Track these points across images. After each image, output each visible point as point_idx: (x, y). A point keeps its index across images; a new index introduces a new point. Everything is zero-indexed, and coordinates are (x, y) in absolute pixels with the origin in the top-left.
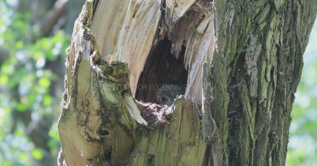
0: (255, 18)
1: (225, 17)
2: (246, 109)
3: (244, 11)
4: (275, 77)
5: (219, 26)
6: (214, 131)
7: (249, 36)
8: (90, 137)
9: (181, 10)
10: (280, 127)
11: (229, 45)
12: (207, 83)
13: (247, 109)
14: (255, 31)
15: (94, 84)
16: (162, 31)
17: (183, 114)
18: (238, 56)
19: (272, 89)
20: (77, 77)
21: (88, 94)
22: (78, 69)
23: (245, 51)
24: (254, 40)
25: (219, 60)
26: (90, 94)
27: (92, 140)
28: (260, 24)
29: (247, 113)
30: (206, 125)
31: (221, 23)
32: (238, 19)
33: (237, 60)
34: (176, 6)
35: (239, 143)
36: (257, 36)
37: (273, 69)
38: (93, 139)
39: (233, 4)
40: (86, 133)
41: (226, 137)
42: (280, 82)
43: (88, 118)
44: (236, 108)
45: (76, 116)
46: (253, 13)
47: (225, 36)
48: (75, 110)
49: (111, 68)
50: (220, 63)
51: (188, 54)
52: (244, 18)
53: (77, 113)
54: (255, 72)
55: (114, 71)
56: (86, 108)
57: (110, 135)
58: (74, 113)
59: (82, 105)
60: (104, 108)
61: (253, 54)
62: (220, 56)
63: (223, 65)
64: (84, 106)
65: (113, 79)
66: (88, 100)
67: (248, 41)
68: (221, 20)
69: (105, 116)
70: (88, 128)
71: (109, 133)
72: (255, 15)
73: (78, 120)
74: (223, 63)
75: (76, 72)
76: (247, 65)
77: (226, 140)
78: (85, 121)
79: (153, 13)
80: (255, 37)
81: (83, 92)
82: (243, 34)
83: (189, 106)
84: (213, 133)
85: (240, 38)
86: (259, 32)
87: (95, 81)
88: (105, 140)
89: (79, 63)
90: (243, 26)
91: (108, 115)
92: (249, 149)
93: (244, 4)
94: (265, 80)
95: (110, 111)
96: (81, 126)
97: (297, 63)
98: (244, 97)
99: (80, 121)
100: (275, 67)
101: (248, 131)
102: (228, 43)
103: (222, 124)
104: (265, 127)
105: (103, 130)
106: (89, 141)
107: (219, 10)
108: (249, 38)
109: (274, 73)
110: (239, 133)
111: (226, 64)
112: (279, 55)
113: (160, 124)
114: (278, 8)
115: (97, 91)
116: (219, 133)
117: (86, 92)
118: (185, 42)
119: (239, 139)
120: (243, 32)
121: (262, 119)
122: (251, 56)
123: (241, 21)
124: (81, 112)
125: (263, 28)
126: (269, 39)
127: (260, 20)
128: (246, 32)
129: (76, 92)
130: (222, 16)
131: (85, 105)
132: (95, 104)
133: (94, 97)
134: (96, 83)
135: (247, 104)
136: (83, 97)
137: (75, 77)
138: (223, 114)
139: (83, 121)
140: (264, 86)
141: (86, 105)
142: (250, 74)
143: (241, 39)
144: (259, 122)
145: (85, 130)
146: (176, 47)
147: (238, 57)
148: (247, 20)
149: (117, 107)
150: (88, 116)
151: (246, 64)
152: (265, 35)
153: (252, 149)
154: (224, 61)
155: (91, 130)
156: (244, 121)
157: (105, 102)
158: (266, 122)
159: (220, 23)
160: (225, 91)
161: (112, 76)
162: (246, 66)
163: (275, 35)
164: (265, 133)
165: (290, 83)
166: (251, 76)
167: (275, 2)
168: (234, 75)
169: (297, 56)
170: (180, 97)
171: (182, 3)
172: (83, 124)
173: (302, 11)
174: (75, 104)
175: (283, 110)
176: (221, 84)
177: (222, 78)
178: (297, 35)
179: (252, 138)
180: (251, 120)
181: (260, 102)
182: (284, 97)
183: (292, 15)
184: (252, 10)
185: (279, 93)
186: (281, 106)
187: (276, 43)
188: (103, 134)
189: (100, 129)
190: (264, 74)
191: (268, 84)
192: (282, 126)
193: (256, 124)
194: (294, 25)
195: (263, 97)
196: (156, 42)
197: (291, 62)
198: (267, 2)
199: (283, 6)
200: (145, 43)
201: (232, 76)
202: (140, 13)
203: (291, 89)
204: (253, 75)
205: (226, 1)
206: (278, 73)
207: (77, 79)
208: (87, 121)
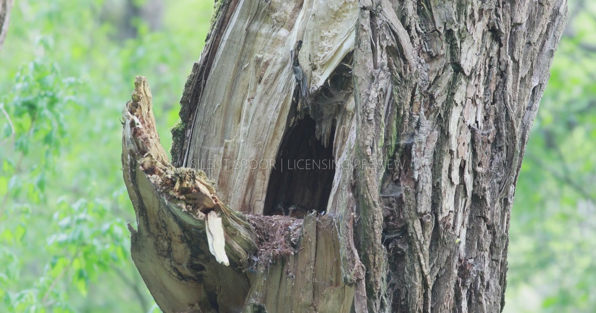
0: (428, 89)
1: (371, 91)
2: (413, 231)
3: (406, 81)
4: (468, 177)
5: (362, 105)
6: (356, 267)
7: (419, 117)
8: (180, 274)
9: (321, 75)
11: (381, 134)
12: (347, 192)
13: (415, 230)
14: (429, 109)
16: (299, 106)
17: (318, 238)
18: (401, 148)
19: (464, 195)
20: (138, 188)
21: (160, 212)
22: (135, 176)
23: (412, 143)
24: (427, 124)
27: (184, 278)
28: (436, 98)
29: (415, 236)
30: (344, 259)
32: (395, 93)
33: (401, 154)
34: (315, 69)
35: (405, 283)
37: (465, 165)
38: (186, 276)
39: (384, 71)
40: (173, 267)
41: (382, 275)
42: (478, 182)
43: (170, 246)
44: (398, 229)
45: (153, 242)
46: (424, 82)
47: (371, 120)
48: (149, 234)
49: (171, 179)
51: (338, 141)
52: (406, 91)
53: (153, 239)
54: (425, 175)
55: (177, 183)
56: (164, 232)
57: (208, 271)
58: (148, 238)
59: (157, 226)
60: (187, 233)
61: (423, 146)
62: (365, 152)
64: (160, 229)
66: (164, 220)
67: (417, 125)
68: (364, 97)
69: (192, 243)
70: (174, 260)
71: (206, 268)
72: (428, 84)
73: (157, 249)
75: (134, 180)
76: (413, 163)
77: (382, 279)
78: (168, 250)
80: (427, 119)
81: (153, 209)
82: (404, 115)
83: (327, 227)
84: (354, 271)
86: (436, 111)
88: (204, 278)
89: (135, 169)
90: (404, 104)
92: (422, 291)
93: (405, 70)
94: (449, 182)
96: (164, 258)
97: (510, 152)
98: (408, 212)
99: (161, 251)
100: (468, 160)
101: (418, 263)
102: (377, 130)
103: (373, 256)
104: (451, 255)
105: (197, 264)
106: (180, 279)
107: (360, 81)
108: (419, 121)
109: (467, 170)
110: (404, 267)
112: (475, 142)
114: (468, 71)
115: (167, 210)
116: (363, 272)
117: (157, 209)
119: (405, 275)
120: (405, 112)
121: (445, 242)
122: (420, 150)
123: (401, 96)
124: (159, 238)
125: (443, 103)
126: (455, 119)
127: (436, 92)
128: (414, 110)
129: (143, 208)
130: (366, 90)
131: (162, 228)
132: (175, 228)
133: (169, 217)
135: (413, 223)
136: (155, 215)
137: (136, 188)
138: (373, 240)
139: (164, 251)
140: (448, 192)
142: (417, 178)
143: (402, 123)
144: (440, 247)
145: (169, 263)
146: (325, 128)
147: (400, 150)
148: (413, 93)
149: (203, 231)
150: (170, 244)
151: (413, 161)
152: (447, 113)
153: (427, 290)
155: (179, 264)
156: (410, 250)
157: (185, 224)
158: (451, 247)
159: (362, 101)
160: (375, 205)
162: (413, 165)
163: (465, 112)
164: (450, 265)
165: (499, 183)
166: (418, 180)
167: (462, 62)
168: (397, 177)
169: (509, 140)
170: (313, 213)
171: (323, 66)
172: (165, 254)
173: (516, 70)
174: (147, 225)
175: (486, 225)
176: (367, 195)
177: (369, 186)
178: (507, 109)
179: (426, 274)
180: (423, 247)
181: (440, 218)
182: (487, 205)
183: (499, 77)
184: (423, 77)
185: (478, 200)
186: (482, 219)
187: (468, 124)
188: (198, 270)
189: (192, 263)
190: (447, 173)
191: (455, 187)
192: (486, 250)
193: (436, 250)
194: (503, 92)
195: (446, 209)
196: (292, 121)
197: (500, 149)
198: (448, 63)
199: (482, 65)
200: (275, 124)
201: (394, 179)
202: (269, 76)
203: (500, 191)
204: (422, 179)
205: (372, 66)
206: (473, 169)
207: (139, 191)
208: (170, 250)
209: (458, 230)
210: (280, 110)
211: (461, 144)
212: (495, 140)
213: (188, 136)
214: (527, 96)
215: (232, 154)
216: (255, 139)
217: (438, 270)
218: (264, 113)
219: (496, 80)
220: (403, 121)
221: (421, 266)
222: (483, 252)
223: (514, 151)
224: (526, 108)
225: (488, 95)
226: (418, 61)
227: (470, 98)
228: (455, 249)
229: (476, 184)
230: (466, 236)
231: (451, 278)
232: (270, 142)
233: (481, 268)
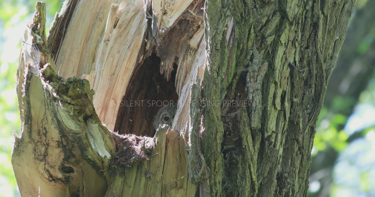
0: (261, 30)
1: (219, 27)
2: (246, 144)
3: (245, 20)
4: (287, 105)
5: (211, 37)
6: (202, 169)
7: (252, 51)
8: (51, 176)
9: (171, 18)
10: (294, 168)
11: (225, 62)
12: (196, 109)
13: (248, 143)
14: (261, 46)
15: (48, 107)
16: (148, 45)
17: (167, 148)
18: (238, 76)
19: (283, 120)
20: (29, 98)
21: (44, 120)
22: (29, 87)
23: (247, 71)
24: (259, 57)
25: (211, 80)
26: (47, 121)
27: (53, 180)
28: (267, 37)
29: (247, 148)
30: (193, 162)
31: (214, 33)
32: (237, 30)
33: (237, 81)
34: (165, 14)
35: (237, 187)
36: (263, 52)
37: (285, 95)
38: (55, 177)
39: (230, 10)
40: (46, 170)
41: (219, 178)
42: (294, 111)
43: (47, 151)
44: (234, 142)
45: (32, 148)
46: (257, 23)
47: (218, 50)
48: (31, 140)
49: (66, 86)
50: (212, 84)
51: (180, 74)
52: (245, 29)
53: (33, 144)
54: (257, 97)
55: (70, 89)
56: (44, 138)
57: (75, 173)
58: (29, 144)
59: (39, 134)
60: (65, 139)
61: (256, 74)
62: (212, 75)
63: (216, 87)
64: (41, 135)
65: (69, 100)
66: (45, 127)
67: (251, 57)
68: (213, 30)
69: (67, 148)
70: (48, 164)
71: (75, 170)
72: (260, 26)
73: (35, 154)
74: (216, 84)
75: (27, 91)
76: (248, 88)
77: (219, 182)
78: (44, 154)
79: (138, 22)
80: (259, 53)
81: (38, 117)
82: (243, 48)
83: (175, 139)
84: (201, 172)
85: (240, 54)
86: (266, 48)
87: (49, 103)
88: (70, 180)
89: (30, 80)
90: (243, 39)
91: (71, 147)
92: (250, 193)
93: (245, 12)
94: (273, 108)
95: (72, 142)
96: (40, 162)
97: (318, 89)
98: (243, 128)
99: (38, 155)
100: (287, 92)
101: (249, 171)
102: (222, 59)
103: (214, 162)
104: (272, 167)
105: (67, 167)
106: (51, 181)
107: (211, 17)
108: (253, 54)
109: (286, 99)
110: (237, 173)
111: (219, 86)
112: (293, 77)
113: (137, 160)
114: (291, 18)
115: (53, 115)
116: (208, 173)
117: (42, 117)
118: (177, 59)
119: (238, 180)
120: (243, 46)
121: (269, 156)
122: (253, 77)
123: (241, 33)
124: (39, 144)
125: (271, 42)
126: (280, 56)
127: (267, 32)
128: (248, 46)
129: (29, 117)
130: (215, 25)
131: (43, 135)
132: (54, 134)
133: (52, 124)
134: (50, 105)
135: (247, 137)
136: (39, 123)
137: (27, 98)
138: (215, 148)
139: (41, 155)
140: (272, 116)
141: (43, 134)
142: (251, 99)
143: (241, 55)
144: (264, 160)
145: (44, 166)
146: (166, 65)
147: (237, 78)
148: (250, 31)
149: (80, 136)
150: (47, 149)
151: (247, 86)
152: (274, 51)
153: (254, 194)
154: (217, 82)
155: (52, 167)
156: (243, 159)
157: (66, 130)
158: (273, 160)
159: (212, 34)
160: (218, 119)
161: (68, 96)
162: (248, 89)
163: (287, 51)
164: (272, 175)
165: (309, 114)
166: (252, 101)
167: (288, 10)
169: (318, 79)
170: (164, 127)
171: (172, 11)
172: (41, 158)
173: (325, 23)
174: (30, 132)
175: (298, 147)
176: (212, 110)
178: (318, 54)
179: (254, 180)
180: (253, 158)
181: (266, 136)
182: (300, 130)
183: (312, 28)
184: (256, 19)
185: (293, 125)
186: (295, 141)
187: (289, 61)
188: (67, 172)
189: (63, 165)
190: (272, 100)
191: (277, 112)
192: (297, 167)
193: (261, 162)
194: (315, 40)
195: (270, 129)
196: (141, 58)
197: (310, 86)
198: (277, 10)
199: (300, 16)
200: (127, 60)
202: (123, 22)
203: (309, 121)
204: (255, 100)
205: (221, 6)
206: (291, 99)
207: (30, 100)
208: (46, 154)
209: (278, 148)
210: (132, 49)
211: (283, 77)
212: (307, 78)
214: (331, 46)
216: (110, 73)
217: (262, 178)
219: (310, 29)
220: (242, 53)
221: (251, 173)
223: (321, 88)
224: (330, 55)
225: (304, 41)
226: (253, 6)
228: (276, 163)
229: (292, 111)
230: (283, 154)
231: (272, 186)
233: (293, 181)
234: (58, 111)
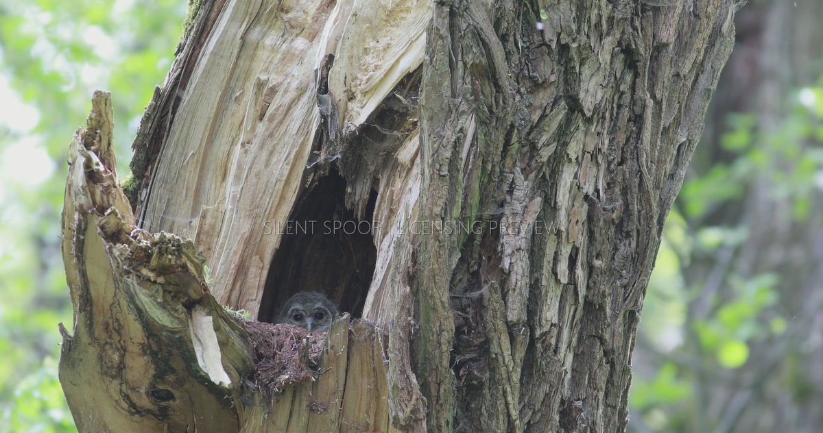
0: (529, 134)
1: (446, 132)
2: (497, 350)
3: (497, 118)
4: (580, 273)
5: (431, 153)
6: (413, 401)
7: (513, 176)
8: (132, 405)
9: (362, 108)
10: (595, 389)
11: (457, 199)
12: (402, 286)
13: (501, 349)
14: (529, 165)
15: (119, 284)
17: (350, 356)
19: (573, 301)
20: (85, 267)
21: (115, 305)
22: (82, 247)
23: (502, 213)
24: (523, 186)
26: (120, 307)
27: (138, 412)
28: (541, 148)
29: (500, 359)
30: (395, 387)
31: (436, 146)
32: (481, 137)
34: (352, 99)
35: (482, 430)
36: (532, 176)
37: (577, 255)
38: (142, 408)
39: (467, 100)
40: (123, 394)
41: (447, 415)
42: (595, 283)
43: (123, 360)
44: (475, 346)
45: (96, 353)
46: (523, 122)
47: (444, 176)
48: (92, 340)
49: (145, 249)
50: (432, 241)
51: (381, 211)
52: (497, 134)
53: (98, 348)
54: (520, 263)
55: (154, 256)
56: (116, 337)
57: (178, 401)
58: (90, 347)
59: (107, 328)
60: (154, 340)
61: (518, 219)
63: (440, 247)
64: (111, 332)
65: (152, 275)
66: (118, 318)
67: (510, 187)
68: (435, 140)
69: (159, 356)
70: (127, 383)
71: (176, 396)
72: (529, 127)
73: (102, 365)
74: (439, 240)
75: (79, 254)
76: (502, 245)
77: (448, 423)
78: (118, 366)
79: (305, 110)
80: (526, 179)
81: (103, 300)
82: (493, 171)
83: (366, 340)
84: (411, 406)
85: (488, 180)
86: (539, 168)
87: (119, 278)
88: (169, 413)
89: (84, 235)
90: (493, 153)
93: (497, 102)
94: (553, 281)
95: (169, 346)
96: (111, 379)
97: (643, 240)
98: (493, 320)
99: (108, 368)
100: (581, 248)
101: (503, 401)
102: (452, 192)
103: (436, 385)
104: (550, 391)
105: (162, 390)
106: (133, 414)
107: (431, 114)
108: (513, 182)
109: (579, 263)
110: (481, 406)
111: (446, 243)
112: (593, 221)
113: (292, 381)
114: (589, 110)
115: (128, 300)
116: (424, 407)
117: (110, 300)
118: (376, 182)
119: (483, 419)
120: (493, 166)
121: (543, 372)
123: (489, 142)
124: (107, 347)
125: (549, 157)
126: (566, 182)
127: (541, 139)
128: (506, 166)
129: (87, 299)
130: (439, 129)
131: (113, 331)
132: (135, 331)
133: (128, 314)
135: (500, 339)
136: (105, 311)
137: (81, 266)
138: (437, 360)
139: (113, 367)
140: (550, 294)
141: (115, 330)
142: (507, 267)
143: (489, 183)
144: (535, 379)
145: (118, 388)
146: (359, 192)
149: (180, 337)
150: (122, 357)
151: (502, 242)
152: (555, 173)
154: (441, 238)
155: (133, 389)
156: (492, 379)
157: (154, 325)
158: (552, 380)
159: (432, 147)
160: (444, 307)
161: (149, 269)
162: (502, 247)
163: (581, 172)
164: (550, 406)
165: (625, 287)
166: (510, 271)
167: (582, 95)
168: (476, 268)
169: (642, 222)
170: (345, 317)
171: (365, 93)
172: (114, 373)
173: (657, 115)
174: (90, 326)
175: (602, 350)
176: (432, 290)
177: (437, 277)
178: (642, 173)
179: (514, 418)
180: (512, 376)
181: (538, 333)
182: (606, 319)
183: (631, 124)
184: (522, 115)
185: (592, 309)
186: (598, 340)
187: (585, 191)
188: (163, 399)
189: (154, 387)
190: (551, 265)
191: (561, 288)
192: (601, 388)
193: (528, 383)
194: (636, 147)
195: (547, 321)
196: (310, 180)
197: (628, 235)
198: (561, 96)
199: (607, 104)
200: (283, 183)
201: (471, 270)
202: (277, 109)
203: (625, 300)
204: (515, 270)
205: (449, 93)
206: (588, 262)
207: (86, 270)
208: (122, 366)
209: (562, 355)
210: (292, 161)
211: (574, 221)
212: (622, 220)
213: (142, 199)
214: (670, 156)
215: (213, 227)
216: (251, 205)
217: (531, 413)
218: (267, 166)
219: (627, 128)
220: (490, 180)
221: (507, 404)
222: (596, 391)
223: (648, 238)
224: (668, 174)
225: (615, 150)
226: (515, 89)
227: (588, 152)
228: (558, 384)
229: (592, 285)
230: (573, 366)
231: (549, 427)
232: (273, 210)
233: (593, 415)
234: (136, 294)
